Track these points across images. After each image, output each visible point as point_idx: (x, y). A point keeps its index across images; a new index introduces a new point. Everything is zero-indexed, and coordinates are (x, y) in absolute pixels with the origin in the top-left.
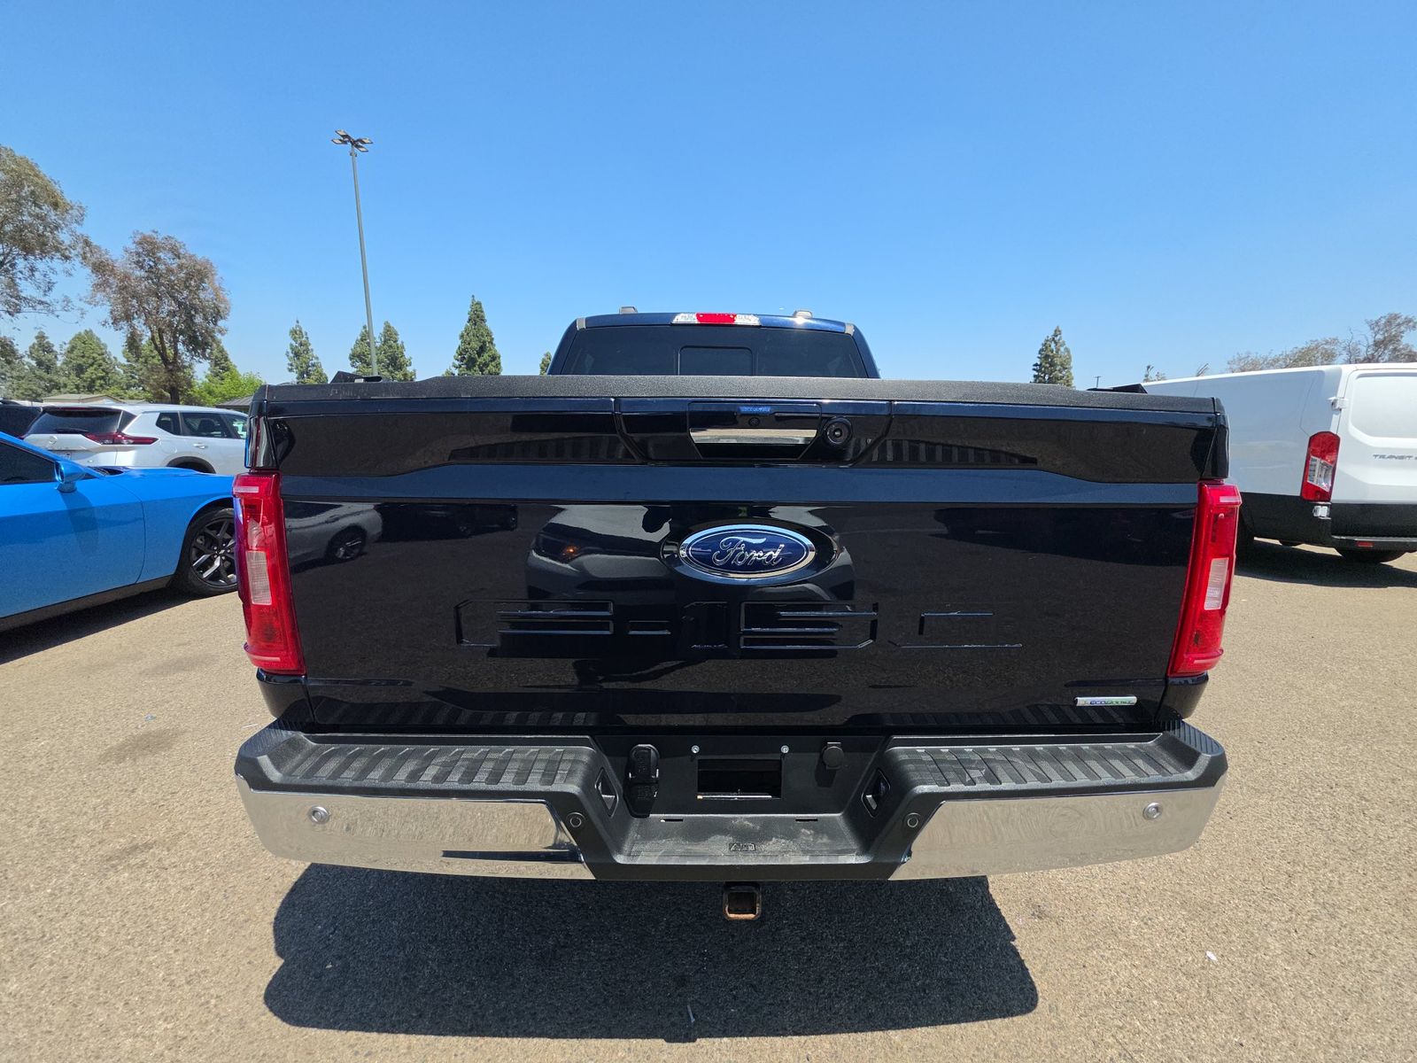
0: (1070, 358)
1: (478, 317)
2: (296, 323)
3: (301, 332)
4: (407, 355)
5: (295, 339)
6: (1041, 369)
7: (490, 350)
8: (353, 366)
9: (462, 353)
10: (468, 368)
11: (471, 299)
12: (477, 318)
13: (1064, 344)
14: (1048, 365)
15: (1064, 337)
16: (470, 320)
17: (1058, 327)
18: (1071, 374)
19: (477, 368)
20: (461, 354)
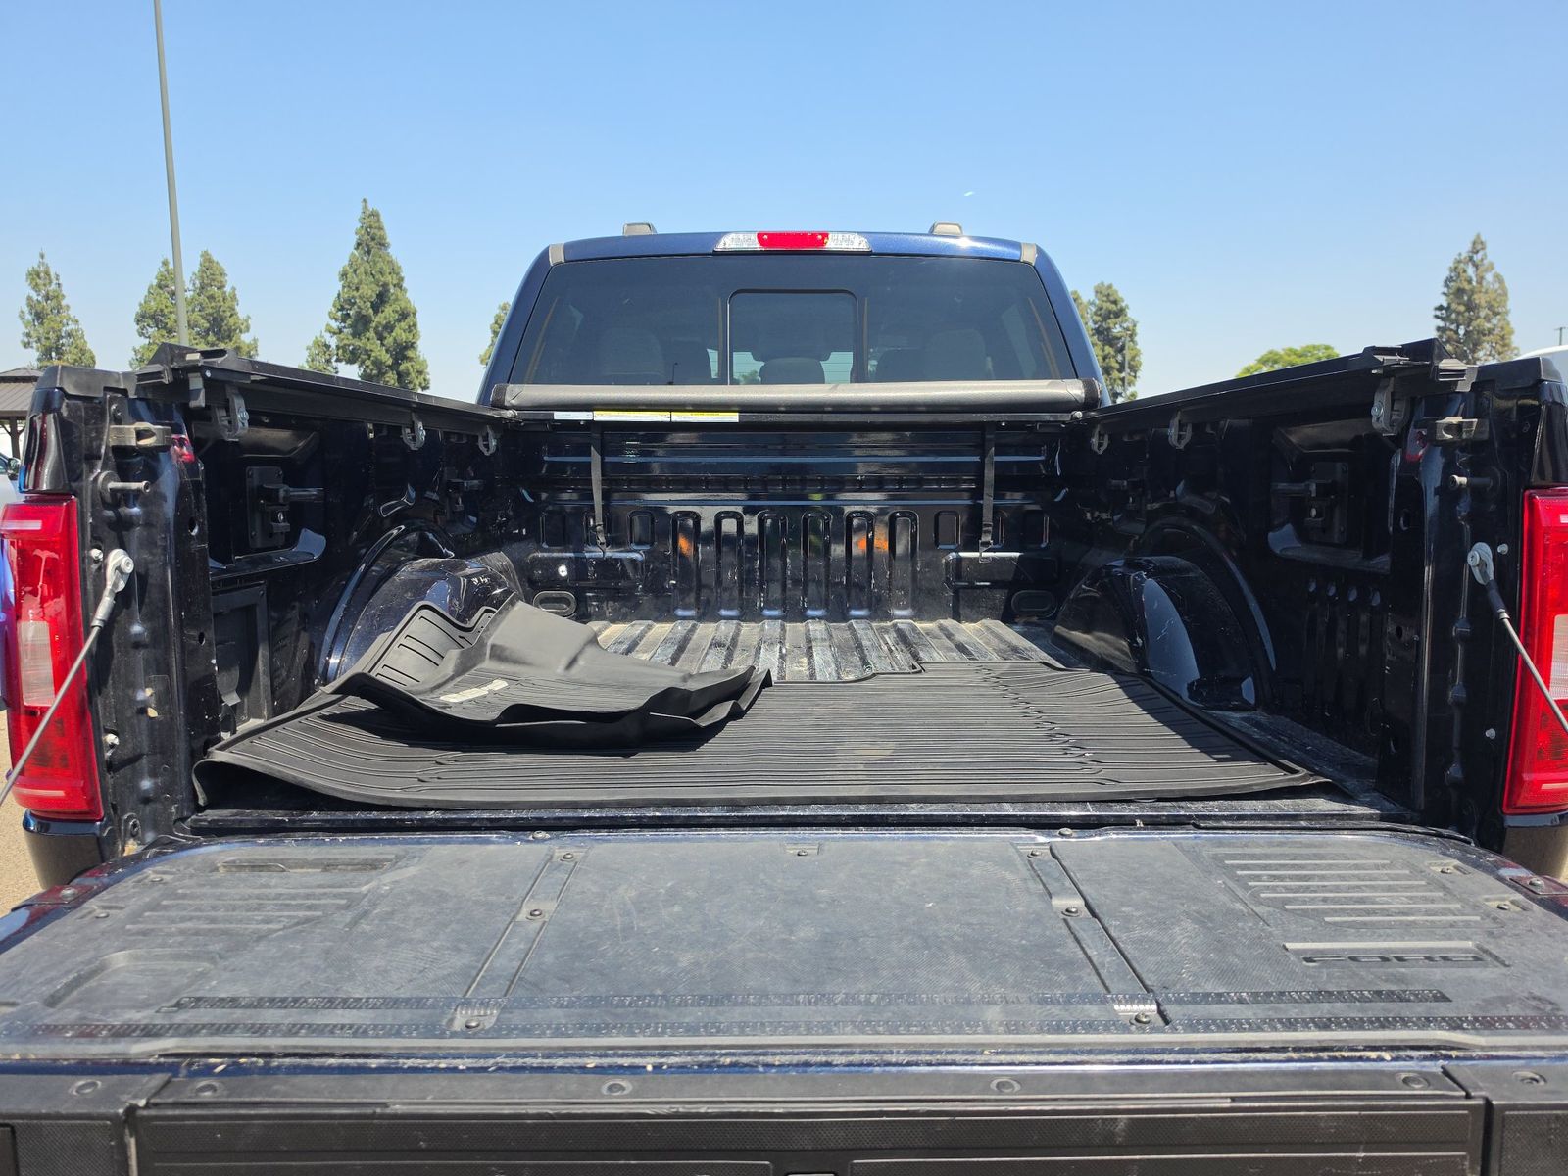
0: (1505, 294)
1: (373, 239)
2: (39, 259)
3: (47, 274)
4: (242, 311)
5: (36, 288)
6: (1449, 316)
7: (397, 299)
8: (141, 334)
9: (343, 306)
10: (356, 335)
11: (360, 206)
12: (371, 241)
13: (1491, 267)
14: (1462, 308)
15: (1491, 254)
16: (358, 245)
17: (1478, 236)
18: (1508, 324)
19: (371, 334)
20: (342, 308)
